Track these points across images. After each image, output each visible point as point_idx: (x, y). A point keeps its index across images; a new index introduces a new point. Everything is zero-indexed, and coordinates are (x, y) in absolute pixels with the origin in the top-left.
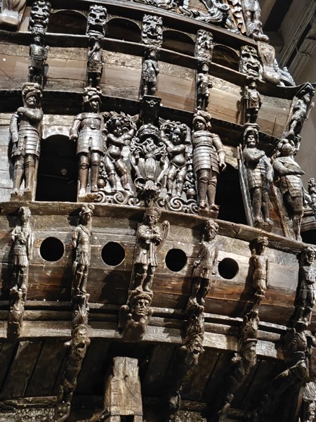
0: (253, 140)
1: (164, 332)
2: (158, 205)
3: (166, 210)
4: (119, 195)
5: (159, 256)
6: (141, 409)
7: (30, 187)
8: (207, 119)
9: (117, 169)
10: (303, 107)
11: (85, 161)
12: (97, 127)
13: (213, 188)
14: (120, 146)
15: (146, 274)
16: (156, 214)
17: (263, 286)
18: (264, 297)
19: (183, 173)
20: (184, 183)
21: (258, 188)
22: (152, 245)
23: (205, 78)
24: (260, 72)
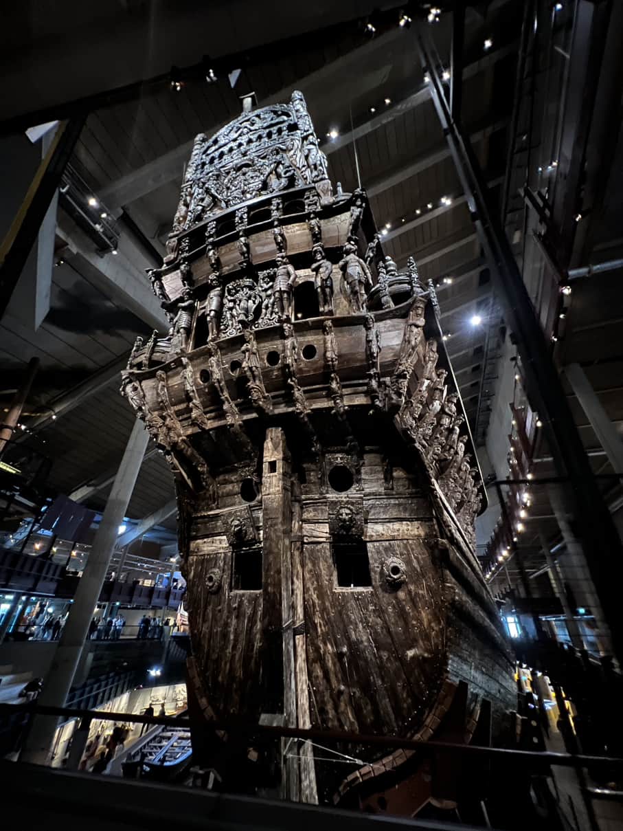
0: (319, 255)
2: (253, 328)
3: (258, 329)
4: (231, 331)
5: (262, 359)
6: (281, 456)
7: (184, 346)
8: (283, 257)
9: (232, 316)
10: (356, 211)
11: (208, 319)
12: (215, 295)
13: (285, 302)
14: (234, 301)
15: (248, 373)
16: (248, 334)
17: (329, 356)
18: (336, 363)
19: (271, 301)
20: (273, 308)
21: (317, 288)
22: (247, 354)
23: (277, 230)
24: (318, 204)
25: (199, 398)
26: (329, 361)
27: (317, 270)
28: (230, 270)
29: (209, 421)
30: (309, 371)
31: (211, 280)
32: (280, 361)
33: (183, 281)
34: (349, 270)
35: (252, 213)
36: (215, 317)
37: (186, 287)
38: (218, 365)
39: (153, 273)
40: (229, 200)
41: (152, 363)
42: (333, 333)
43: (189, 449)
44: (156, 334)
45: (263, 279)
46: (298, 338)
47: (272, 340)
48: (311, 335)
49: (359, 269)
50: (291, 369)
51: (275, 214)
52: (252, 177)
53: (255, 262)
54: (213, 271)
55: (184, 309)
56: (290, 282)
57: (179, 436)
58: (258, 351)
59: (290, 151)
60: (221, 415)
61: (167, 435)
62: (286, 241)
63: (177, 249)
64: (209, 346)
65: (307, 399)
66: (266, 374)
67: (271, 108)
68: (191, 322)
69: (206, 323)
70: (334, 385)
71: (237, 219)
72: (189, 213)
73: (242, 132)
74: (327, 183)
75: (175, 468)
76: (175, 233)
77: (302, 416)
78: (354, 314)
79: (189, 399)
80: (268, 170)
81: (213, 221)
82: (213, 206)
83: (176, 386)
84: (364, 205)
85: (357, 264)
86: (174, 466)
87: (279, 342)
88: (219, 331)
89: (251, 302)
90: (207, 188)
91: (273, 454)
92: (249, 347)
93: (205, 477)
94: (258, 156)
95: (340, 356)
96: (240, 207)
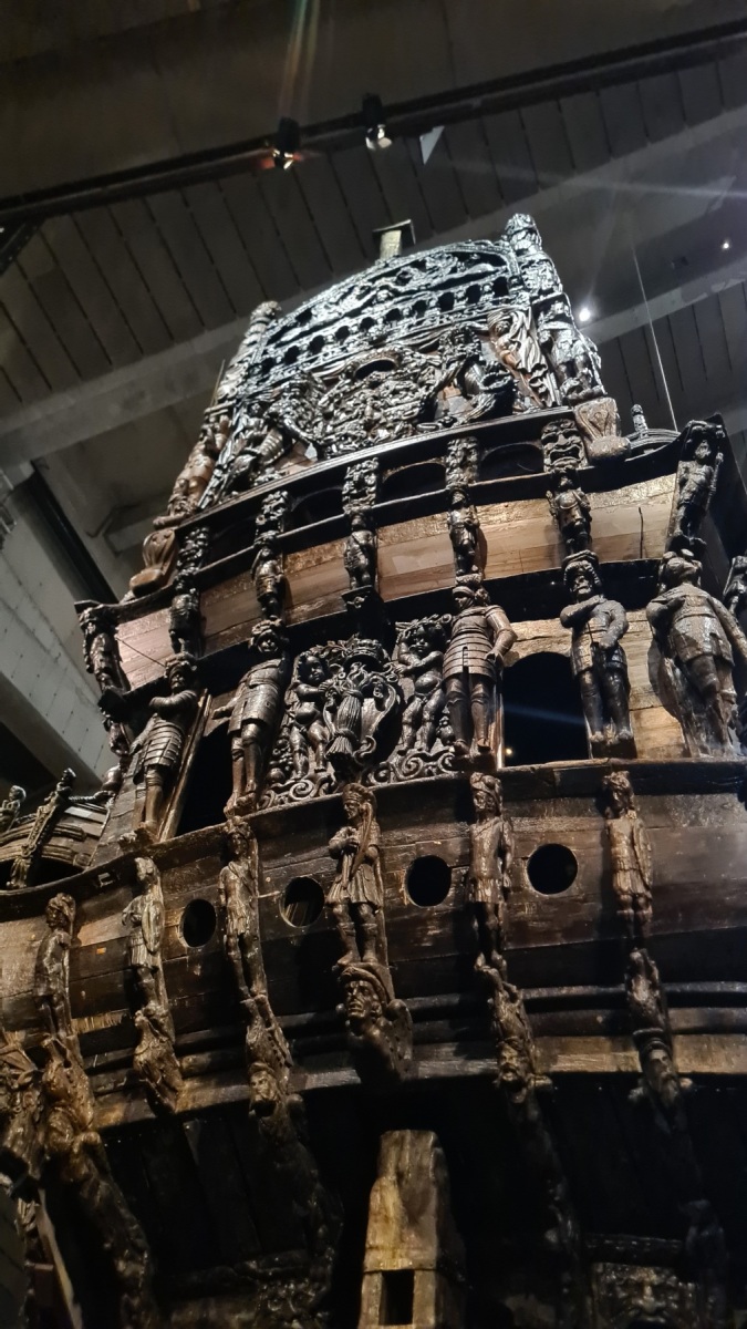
0: (585, 583)
2: (373, 780)
3: (385, 784)
4: (299, 785)
5: (391, 882)
6: (429, 1254)
7: (149, 821)
8: (473, 585)
9: (309, 741)
10: (697, 473)
11: (237, 744)
12: (263, 681)
13: (478, 708)
14: (318, 699)
15: (345, 925)
16: (355, 797)
17: (626, 888)
18: (648, 911)
19: (432, 703)
20: (436, 722)
21: (584, 672)
22: (347, 861)
23: (459, 516)
24: (581, 454)
25: (170, 994)
26: (623, 905)
27: (578, 624)
28: (313, 613)
29: (188, 1085)
30: (548, 935)
31: (256, 636)
32: (451, 893)
33: (174, 638)
34: (682, 626)
35: (390, 473)
36: (255, 739)
37: (182, 654)
38: (247, 890)
39: (92, 615)
40: (329, 443)
41: (44, 868)
42: (632, 813)
43: (103, 1184)
44: (69, 781)
45: (409, 642)
46: (517, 821)
47: (426, 823)
48: (558, 815)
49: (710, 624)
50: (492, 921)
51: (456, 477)
52: (395, 393)
53: (391, 595)
54: (267, 615)
55: (166, 713)
56: (496, 651)
57: (79, 1126)
58: (381, 853)
59: (501, 334)
60: (233, 1062)
61: (39, 1122)
62: (484, 544)
63: (173, 555)
64: (229, 827)
65: (539, 1032)
66: (401, 930)
67: (454, 247)
68: (181, 751)
69: (227, 757)
70: (642, 993)
71: (347, 487)
72: (217, 472)
73: (375, 296)
74: (607, 406)
75: (40, 1254)
76: (173, 516)
77: (519, 1099)
78: (703, 756)
79: (137, 997)
80: (439, 377)
81: (281, 489)
82: (282, 456)
83: (103, 950)
84: (720, 456)
85: (707, 610)
86: (39, 1245)
87: (450, 829)
88: (264, 782)
89: (369, 703)
90: (275, 415)
91: (401, 1238)
92: (357, 837)
93: (136, 1302)
94: (414, 347)
95: (659, 890)
96: (358, 458)
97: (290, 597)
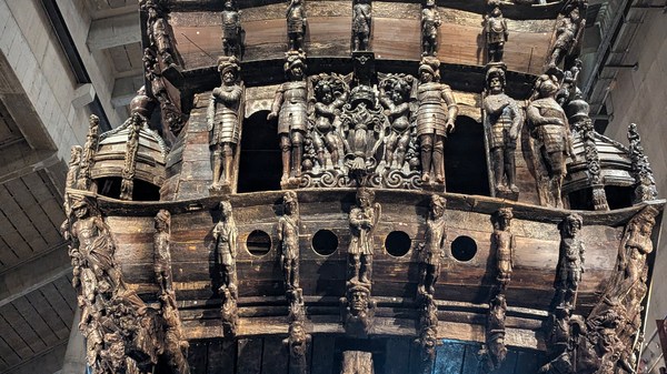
0: (498, 84)
1: (395, 324)
2: (372, 183)
3: (381, 189)
4: (326, 176)
5: (379, 242)
8: (434, 67)
9: (326, 144)
10: (570, 28)
11: (286, 142)
12: (300, 100)
13: (438, 155)
14: (330, 117)
15: (358, 265)
16: (366, 195)
17: (506, 269)
18: (510, 279)
22: (363, 232)
23: (431, 15)
26: (501, 277)
30: (457, 280)
31: (290, 63)
32: (410, 252)
33: (226, 44)
36: (301, 142)
37: (232, 58)
38: (295, 233)
45: (386, 89)
46: (452, 220)
53: (378, 53)
54: (296, 48)
55: (228, 103)
56: (451, 122)
66: (380, 268)
83: (194, 248)
84: (583, 22)
87: (416, 219)
88: (302, 168)
97: (309, 35)
